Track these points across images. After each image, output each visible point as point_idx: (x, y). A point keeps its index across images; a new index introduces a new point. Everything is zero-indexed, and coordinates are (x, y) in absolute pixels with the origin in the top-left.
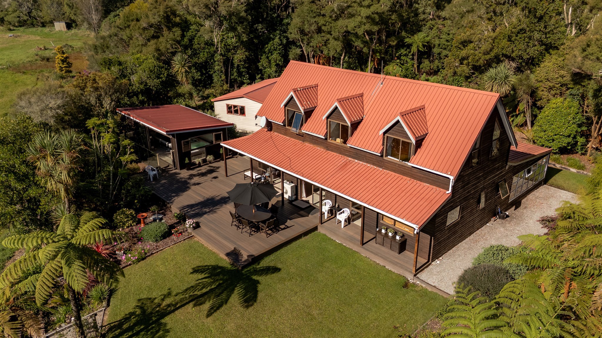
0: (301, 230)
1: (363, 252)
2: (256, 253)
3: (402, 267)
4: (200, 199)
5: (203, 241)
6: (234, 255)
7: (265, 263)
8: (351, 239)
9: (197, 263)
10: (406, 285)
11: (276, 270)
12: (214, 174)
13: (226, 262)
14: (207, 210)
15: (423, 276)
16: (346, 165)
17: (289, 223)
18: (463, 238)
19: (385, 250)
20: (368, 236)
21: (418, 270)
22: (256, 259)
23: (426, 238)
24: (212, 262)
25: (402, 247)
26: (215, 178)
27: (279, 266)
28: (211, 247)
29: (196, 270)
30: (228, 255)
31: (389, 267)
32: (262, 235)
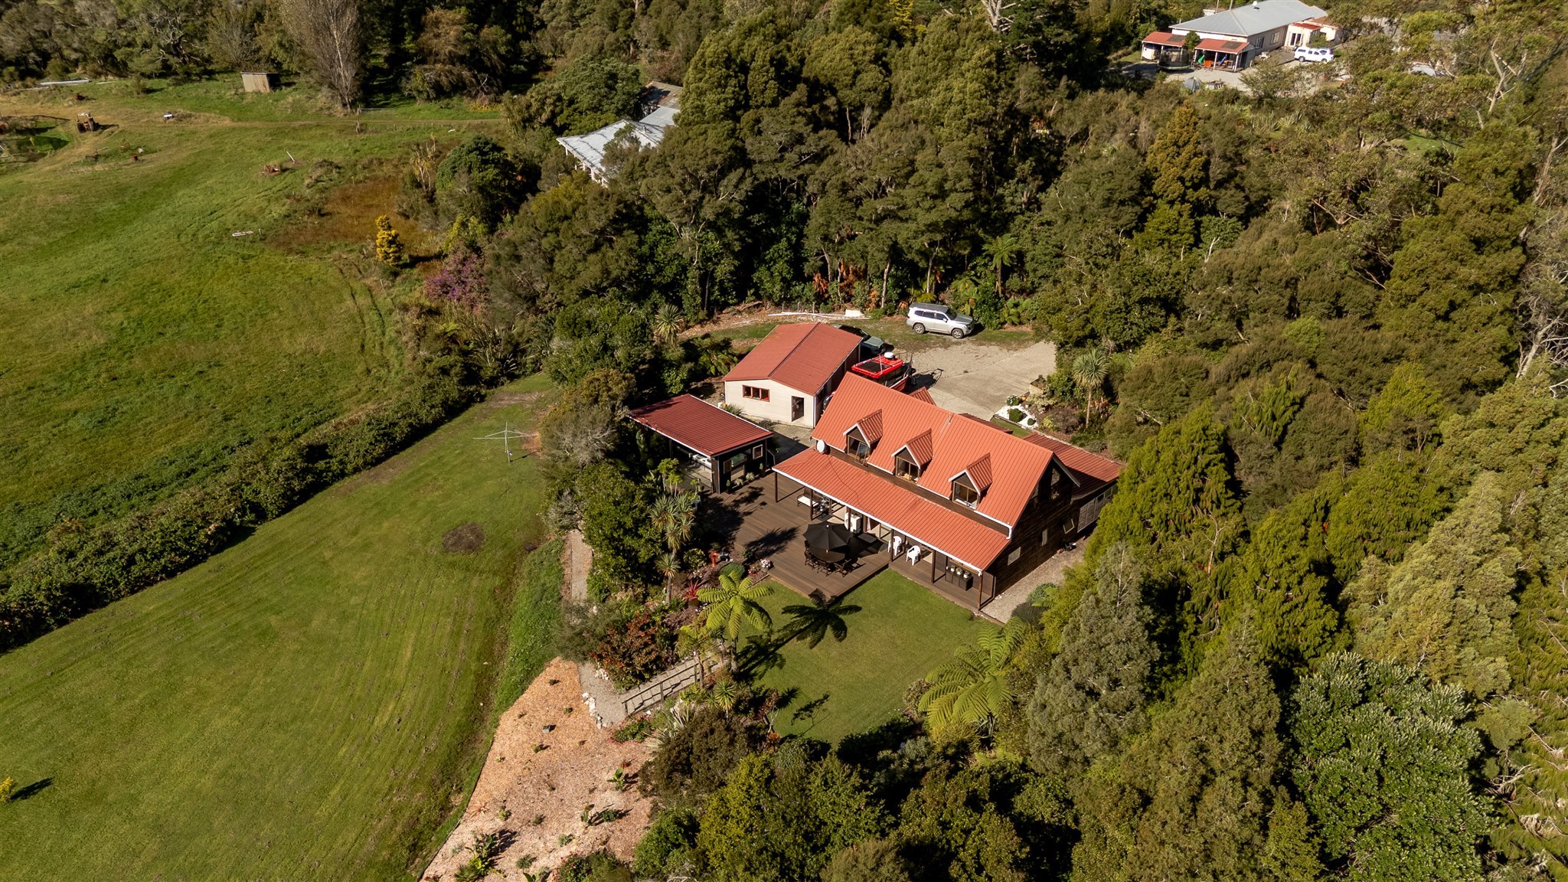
0: (875, 569)
1: (935, 590)
2: (838, 594)
3: (968, 602)
4: (760, 535)
5: (781, 581)
6: (816, 595)
7: (845, 603)
8: (922, 577)
9: (786, 603)
10: (972, 618)
11: (857, 609)
12: (760, 499)
13: (810, 603)
14: (773, 548)
15: (986, 610)
16: (916, 503)
17: (860, 561)
18: (1025, 573)
19: (954, 587)
20: (939, 573)
21: (982, 605)
22: (838, 599)
23: (990, 578)
24: (797, 602)
25: (970, 584)
26: (764, 504)
27: (859, 604)
28: (791, 587)
29: (788, 610)
30: (811, 596)
31: (958, 603)
32: (837, 574)
